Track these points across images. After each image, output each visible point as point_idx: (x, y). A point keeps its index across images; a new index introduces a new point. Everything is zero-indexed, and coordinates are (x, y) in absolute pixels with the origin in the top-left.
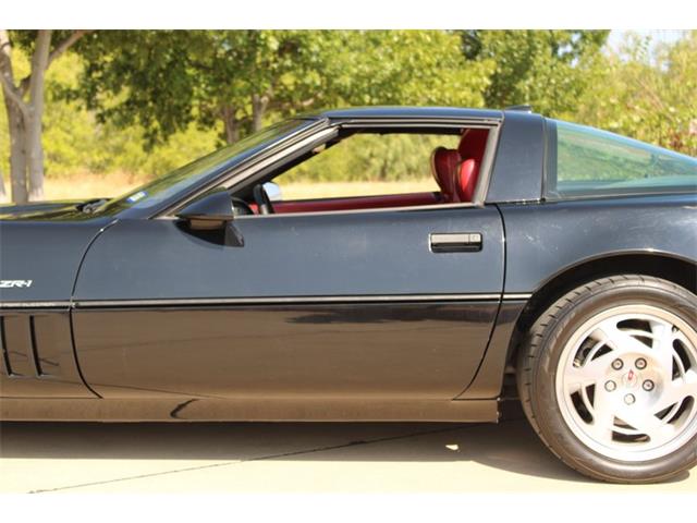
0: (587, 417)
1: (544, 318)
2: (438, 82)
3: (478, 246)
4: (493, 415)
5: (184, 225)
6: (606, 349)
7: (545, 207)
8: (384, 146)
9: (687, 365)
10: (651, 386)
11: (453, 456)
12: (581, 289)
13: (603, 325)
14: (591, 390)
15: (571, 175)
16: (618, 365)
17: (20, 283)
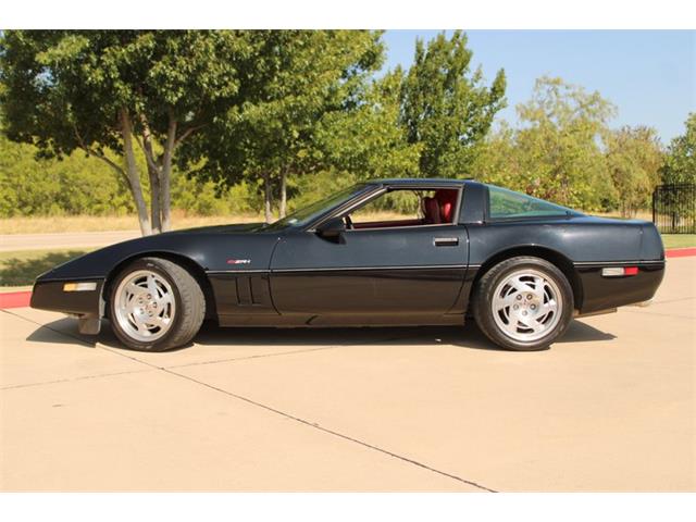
0: (506, 322)
1: (486, 276)
2: (390, 156)
3: (457, 243)
4: (462, 322)
5: (319, 234)
6: (514, 290)
7: (485, 226)
9: (550, 298)
10: (535, 307)
11: (438, 343)
12: (503, 263)
13: (513, 279)
14: (508, 309)
15: (496, 210)
16: (519, 297)
17: (245, 261)
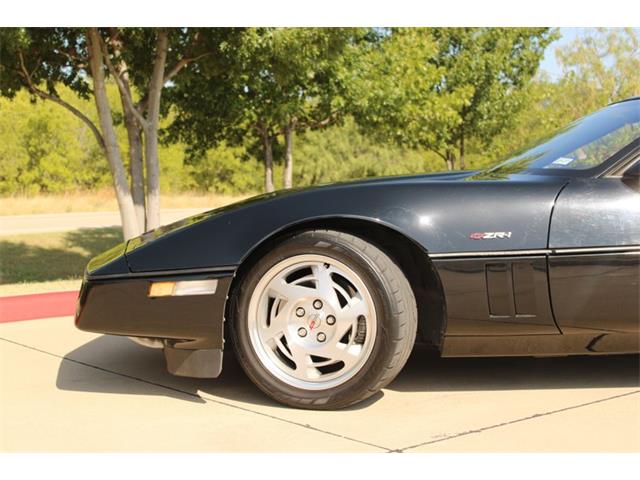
5: (631, 182)
8: (313, 164)
17: (501, 235)
